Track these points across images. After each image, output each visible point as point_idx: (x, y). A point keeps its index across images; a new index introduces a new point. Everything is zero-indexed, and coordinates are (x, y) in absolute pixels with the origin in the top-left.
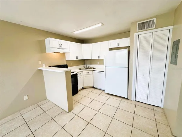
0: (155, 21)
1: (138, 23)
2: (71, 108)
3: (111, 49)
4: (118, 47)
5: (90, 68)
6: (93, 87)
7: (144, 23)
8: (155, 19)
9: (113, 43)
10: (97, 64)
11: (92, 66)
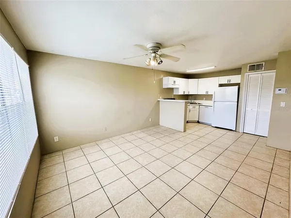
0: (264, 65)
1: (249, 65)
2: (185, 131)
3: (221, 85)
4: (229, 83)
5: (195, 103)
6: (198, 122)
7: (255, 65)
8: (264, 63)
9: (224, 80)
10: (203, 99)
11: (197, 101)
